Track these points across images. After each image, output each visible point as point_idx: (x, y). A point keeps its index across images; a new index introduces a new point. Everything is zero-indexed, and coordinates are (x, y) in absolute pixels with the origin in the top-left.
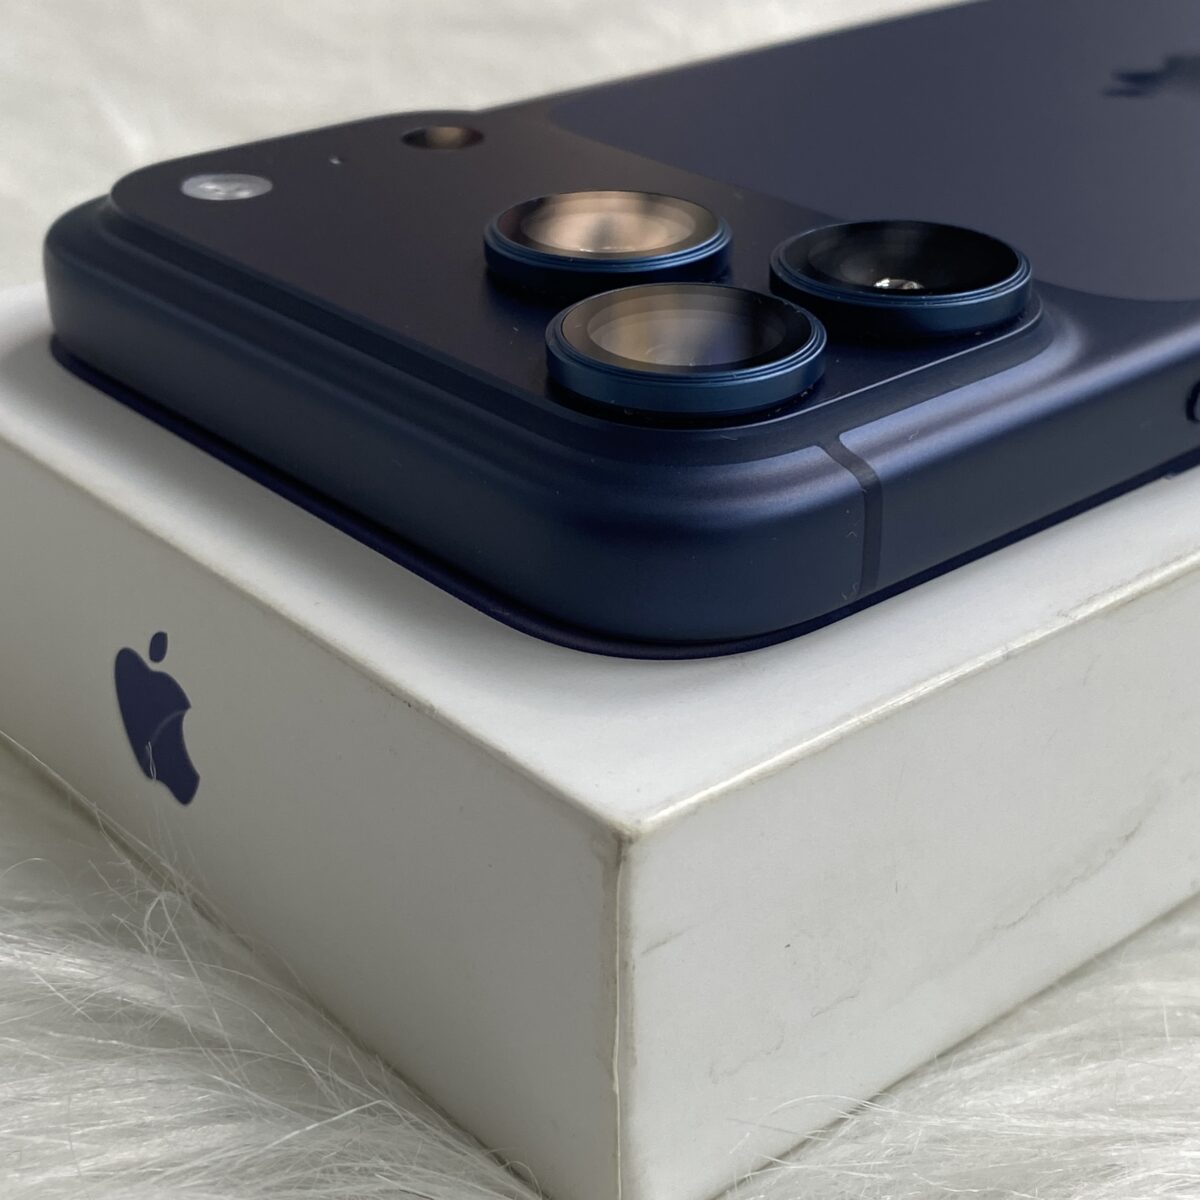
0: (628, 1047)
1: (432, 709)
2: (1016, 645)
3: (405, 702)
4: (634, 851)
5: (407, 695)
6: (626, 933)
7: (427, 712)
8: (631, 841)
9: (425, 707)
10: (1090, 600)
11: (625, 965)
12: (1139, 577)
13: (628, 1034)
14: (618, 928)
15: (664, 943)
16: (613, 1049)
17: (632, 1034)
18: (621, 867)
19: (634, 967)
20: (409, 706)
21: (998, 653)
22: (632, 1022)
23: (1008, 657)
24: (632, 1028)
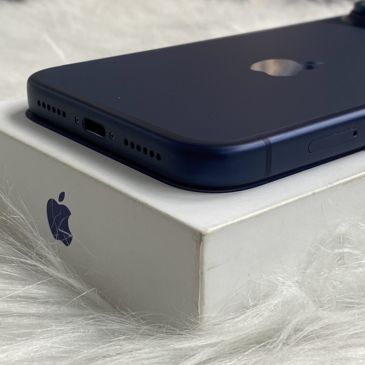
0: (202, 299)
1: (146, 204)
2: (316, 191)
3: (139, 203)
4: (205, 238)
5: (139, 201)
6: (202, 263)
7: (145, 205)
8: (204, 235)
9: (144, 203)
10: (338, 180)
11: (202, 273)
12: (353, 175)
13: (202, 295)
14: (200, 261)
15: (213, 268)
16: (198, 299)
17: (204, 295)
18: (201, 243)
19: (205, 274)
20: (140, 204)
21: (311, 193)
22: (204, 291)
23: (313, 194)
24: (204, 293)
